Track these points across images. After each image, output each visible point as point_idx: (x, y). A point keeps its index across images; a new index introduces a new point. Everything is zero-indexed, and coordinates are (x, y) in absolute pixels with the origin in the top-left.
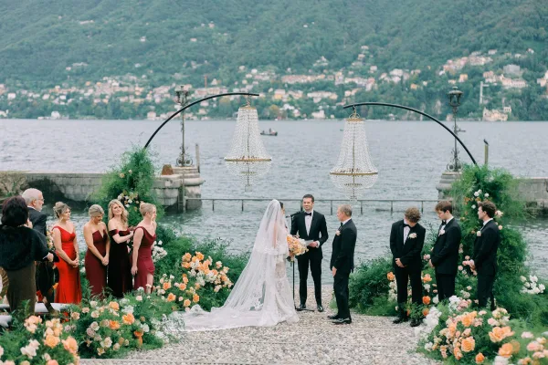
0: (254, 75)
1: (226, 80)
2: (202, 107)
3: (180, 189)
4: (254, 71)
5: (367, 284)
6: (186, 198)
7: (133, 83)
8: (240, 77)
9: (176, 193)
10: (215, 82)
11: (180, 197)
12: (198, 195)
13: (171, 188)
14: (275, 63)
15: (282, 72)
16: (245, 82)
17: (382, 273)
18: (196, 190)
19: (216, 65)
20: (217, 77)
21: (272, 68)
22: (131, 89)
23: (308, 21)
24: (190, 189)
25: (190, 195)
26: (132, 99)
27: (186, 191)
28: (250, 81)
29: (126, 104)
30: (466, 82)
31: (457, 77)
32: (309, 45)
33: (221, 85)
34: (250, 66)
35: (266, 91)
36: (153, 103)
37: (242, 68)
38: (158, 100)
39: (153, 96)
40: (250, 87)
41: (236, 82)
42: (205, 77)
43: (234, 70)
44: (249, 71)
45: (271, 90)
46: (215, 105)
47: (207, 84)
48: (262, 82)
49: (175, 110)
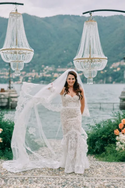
0: (47, 68)
1: (38, 70)
2: (29, 80)
3: (8, 99)
4: (47, 67)
5: (100, 137)
6: (11, 103)
7: (5, 71)
8: (42, 69)
9: (6, 101)
10: (33, 71)
11: (8, 103)
12: (16, 102)
13: (4, 98)
14: (54, 64)
15: (57, 67)
16: (44, 71)
17: (111, 130)
18: (15, 100)
19: (34, 65)
20: (35, 69)
21: (53, 66)
22: (5, 73)
23: (66, 50)
24: (13, 99)
25: (13, 102)
26: (5, 77)
27: (11, 100)
28: (46, 70)
29: (3, 79)
30: (120, 71)
31: (116, 69)
32: (66, 58)
33: (36, 72)
34: (46, 65)
35: (51, 74)
36: (12, 78)
37: (43, 66)
38: (14, 77)
39: (12, 75)
40: (46, 72)
41: (41, 71)
42: (30, 69)
43: (40, 67)
44: (45, 67)
45: (53, 73)
46: (34, 79)
47: (31, 71)
48: (50, 71)
49: (20, 81)
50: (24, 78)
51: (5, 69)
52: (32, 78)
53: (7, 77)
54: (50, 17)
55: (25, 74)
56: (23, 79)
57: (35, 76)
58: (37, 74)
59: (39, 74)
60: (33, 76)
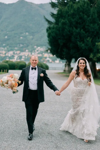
1: (30, 50)
4: (39, 48)
8: (34, 49)
10: (27, 51)
16: (36, 51)
19: (28, 46)
20: (28, 49)
28: (38, 51)
33: (29, 51)
34: (38, 46)
35: (42, 54)
36: (8, 56)
37: (35, 47)
38: (9, 56)
39: (8, 54)
40: (37, 53)
41: (33, 51)
42: (24, 49)
43: (33, 47)
44: (37, 48)
45: (43, 54)
46: (26, 58)
47: (25, 51)
48: (41, 51)
49: (14, 59)
50: (18, 56)
51: (2, 48)
52: (25, 56)
53: (4, 55)
54: (45, 4)
55: (20, 53)
56: (17, 58)
57: (28, 55)
58: (30, 53)
59: (31, 54)
60: (27, 56)
